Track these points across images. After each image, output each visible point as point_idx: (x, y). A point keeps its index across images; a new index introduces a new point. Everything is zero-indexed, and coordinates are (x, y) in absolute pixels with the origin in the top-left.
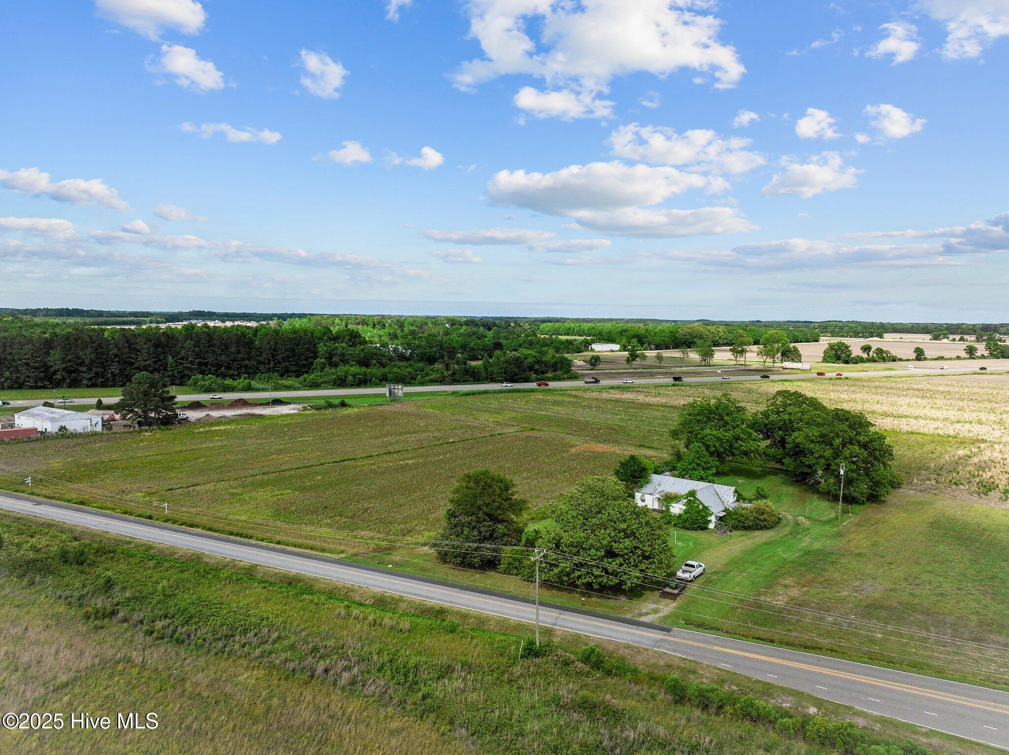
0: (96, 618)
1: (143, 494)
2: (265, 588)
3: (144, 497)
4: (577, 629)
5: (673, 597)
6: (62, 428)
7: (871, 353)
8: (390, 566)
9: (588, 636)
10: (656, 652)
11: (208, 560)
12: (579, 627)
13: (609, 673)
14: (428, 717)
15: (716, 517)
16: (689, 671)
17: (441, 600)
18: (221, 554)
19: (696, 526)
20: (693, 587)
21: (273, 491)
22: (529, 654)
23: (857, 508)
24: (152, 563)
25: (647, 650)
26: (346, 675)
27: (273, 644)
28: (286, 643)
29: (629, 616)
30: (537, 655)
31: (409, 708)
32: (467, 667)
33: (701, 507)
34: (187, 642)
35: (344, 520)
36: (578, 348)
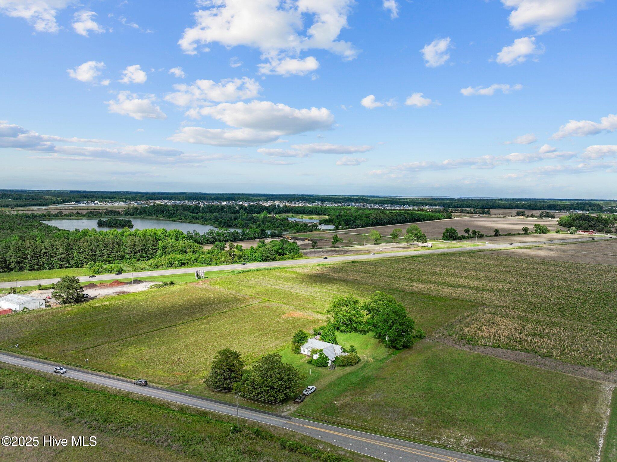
0: (68, 422)
1: (74, 352)
2: (134, 404)
3: (75, 353)
4: (256, 420)
5: (298, 403)
6: (25, 308)
7: (470, 233)
8: (187, 391)
9: (260, 423)
10: (282, 428)
11: (109, 390)
12: (257, 418)
13: (262, 438)
14: (194, 457)
15: (331, 361)
16: (292, 436)
17: (206, 408)
18: (115, 387)
19: (321, 366)
20: (308, 398)
21: (136, 348)
22: (235, 431)
23: (398, 352)
24: (85, 393)
25: (279, 428)
26: (166, 443)
27: (139, 430)
28: (144, 430)
29: (278, 413)
30: (237, 432)
31: (187, 454)
32: (211, 438)
33: (325, 357)
34: (105, 431)
35: (169, 366)
36: (310, 229)
